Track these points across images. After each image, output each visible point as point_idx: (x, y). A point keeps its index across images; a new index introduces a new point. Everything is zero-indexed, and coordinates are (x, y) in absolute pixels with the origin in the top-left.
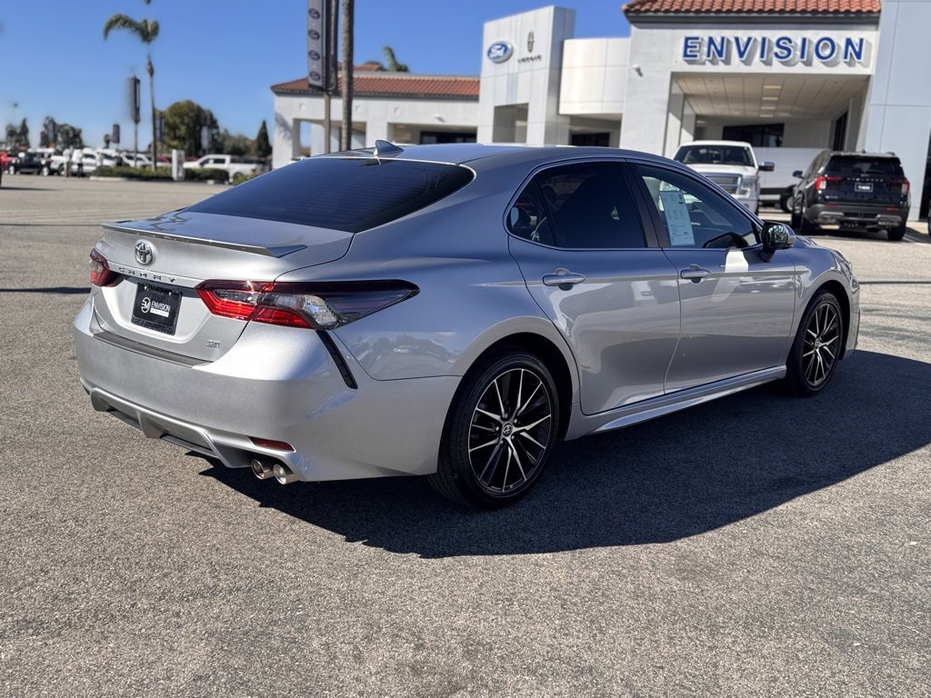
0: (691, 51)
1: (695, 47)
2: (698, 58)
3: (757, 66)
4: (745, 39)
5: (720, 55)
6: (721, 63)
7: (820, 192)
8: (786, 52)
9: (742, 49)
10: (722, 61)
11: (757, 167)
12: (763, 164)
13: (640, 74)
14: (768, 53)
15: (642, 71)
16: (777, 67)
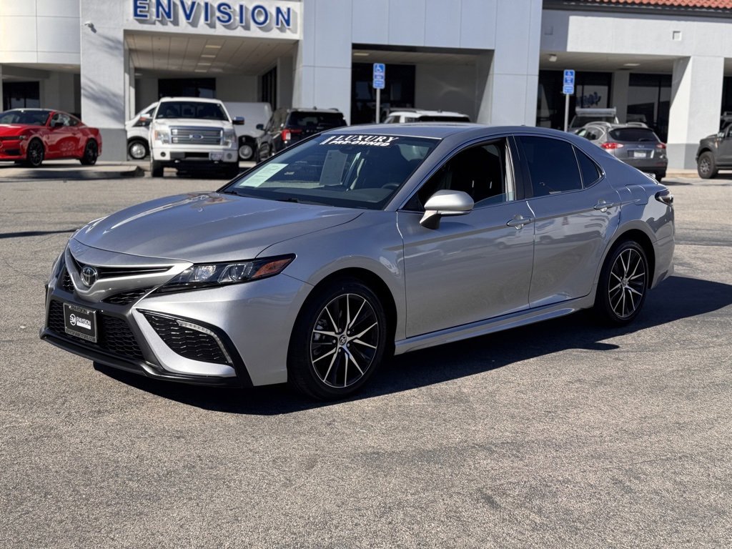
0: (140, 11)
1: (145, 7)
2: (148, 18)
3: (202, 28)
4: (190, 3)
5: (169, 16)
6: (169, 24)
7: (286, 142)
8: (227, 17)
9: (188, 12)
10: (171, 22)
11: (231, 121)
12: (235, 119)
13: (94, 30)
14: (211, 17)
15: (95, 27)
16: (220, 30)
